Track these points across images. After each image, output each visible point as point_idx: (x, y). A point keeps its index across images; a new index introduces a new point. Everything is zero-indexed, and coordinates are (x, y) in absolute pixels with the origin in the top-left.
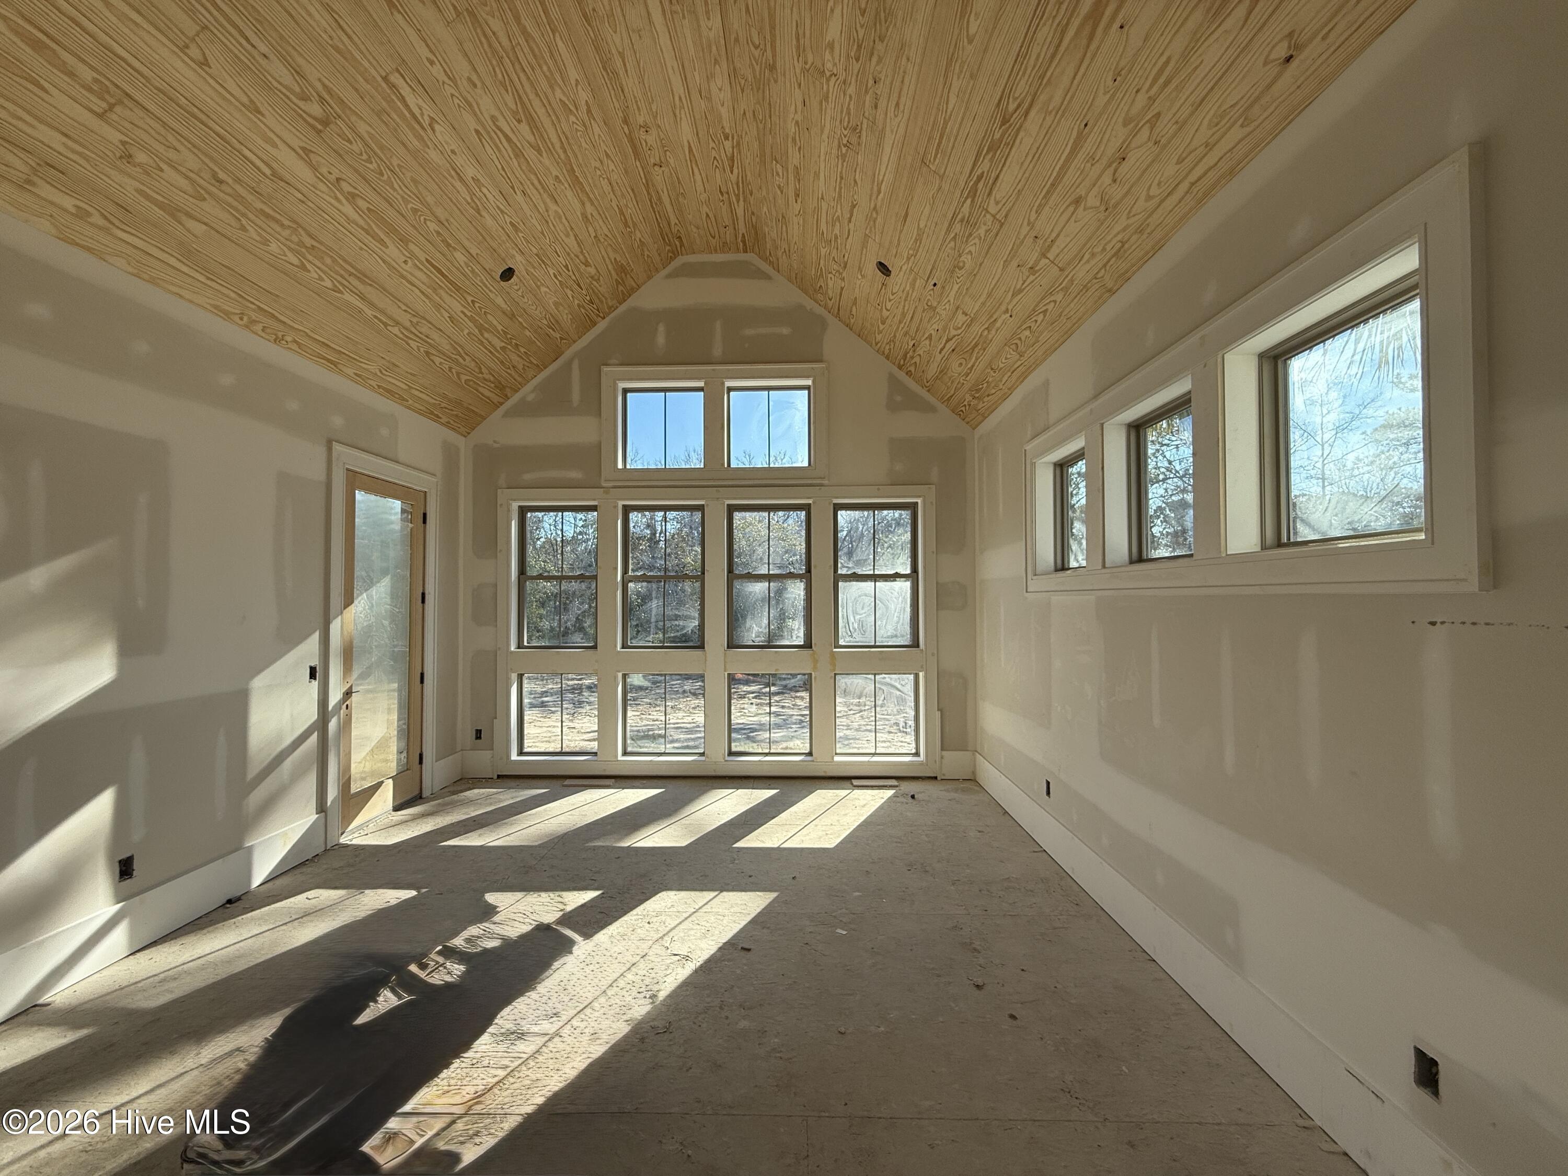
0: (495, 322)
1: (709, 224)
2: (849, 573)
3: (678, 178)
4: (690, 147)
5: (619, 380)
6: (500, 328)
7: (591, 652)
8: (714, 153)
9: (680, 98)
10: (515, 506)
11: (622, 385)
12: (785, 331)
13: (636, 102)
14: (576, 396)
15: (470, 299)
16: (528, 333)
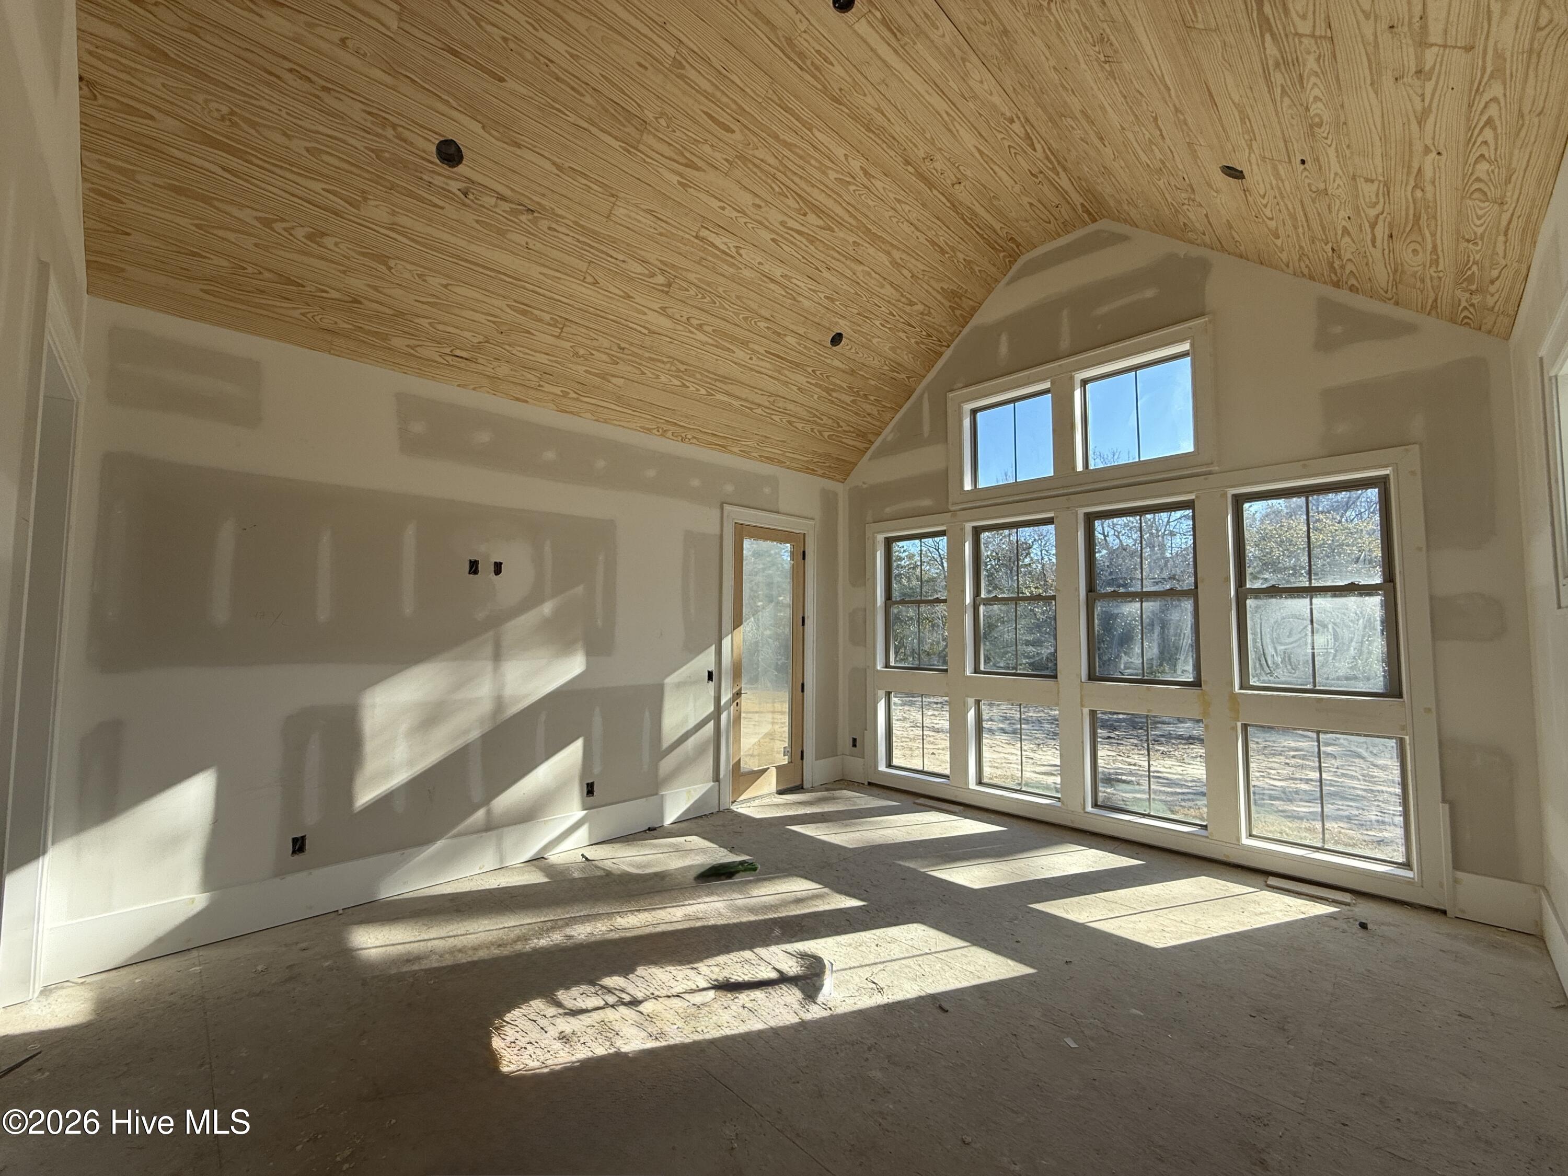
0: (838, 382)
1: (1037, 211)
2: (1264, 586)
3: (982, 185)
4: (979, 150)
5: (963, 402)
6: (844, 385)
7: (942, 675)
8: (1006, 143)
9: (947, 113)
10: (881, 538)
11: (968, 407)
12: (1149, 293)
13: (910, 140)
14: (926, 428)
15: (810, 370)
16: (873, 383)
